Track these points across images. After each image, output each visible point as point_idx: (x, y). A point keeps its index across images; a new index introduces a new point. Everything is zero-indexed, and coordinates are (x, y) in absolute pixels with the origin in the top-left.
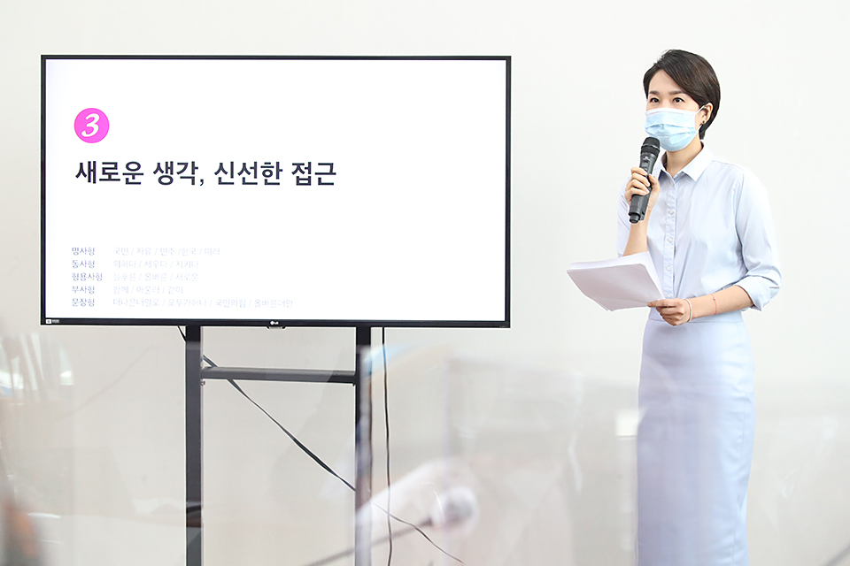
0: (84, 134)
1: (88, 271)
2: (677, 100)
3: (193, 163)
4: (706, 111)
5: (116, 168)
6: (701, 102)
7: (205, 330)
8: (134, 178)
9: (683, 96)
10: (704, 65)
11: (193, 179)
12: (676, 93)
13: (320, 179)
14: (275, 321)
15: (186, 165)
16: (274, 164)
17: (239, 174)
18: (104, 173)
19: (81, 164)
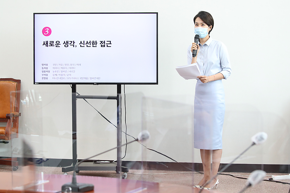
0: (45, 34)
1: (46, 70)
2: (203, 25)
3: (74, 41)
4: (210, 28)
5: (53, 43)
6: (209, 25)
7: (77, 85)
8: (58, 45)
9: (204, 24)
10: (209, 15)
11: (74, 45)
12: (203, 23)
13: (107, 45)
14: (95, 83)
15: (72, 42)
16: (95, 41)
17: (86, 44)
18: (50, 44)
19: (44, 42)
